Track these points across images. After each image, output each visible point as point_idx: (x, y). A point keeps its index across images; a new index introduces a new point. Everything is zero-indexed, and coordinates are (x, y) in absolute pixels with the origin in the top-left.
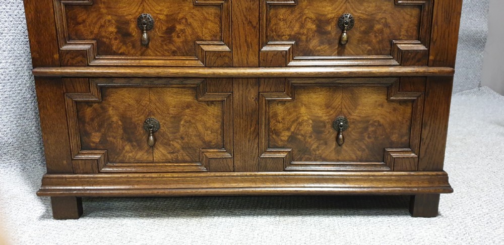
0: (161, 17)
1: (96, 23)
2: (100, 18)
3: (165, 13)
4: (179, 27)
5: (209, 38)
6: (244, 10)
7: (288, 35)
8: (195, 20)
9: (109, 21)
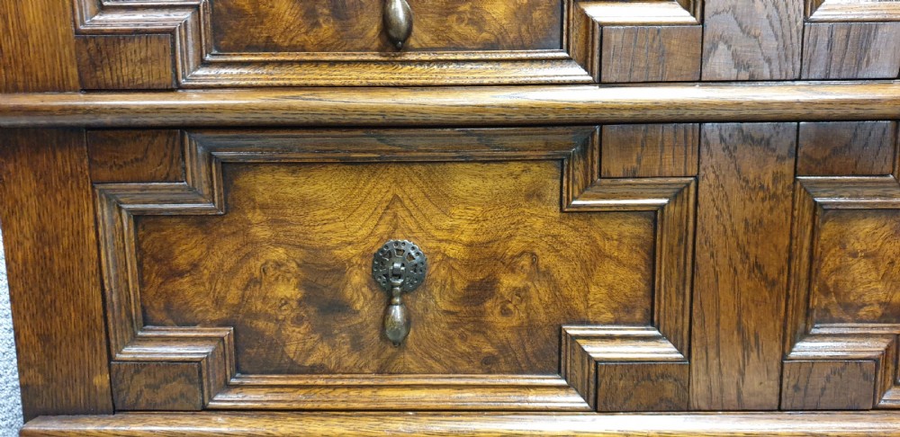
0: (454, 250)
1: (233, 272)
2: (248, 255)
3: (465, 238)
4: (508, 282)
5: (609, 316)
6: (740, 228)
7: (881, 304)
8: (566, 259)
9: (278, 265)
